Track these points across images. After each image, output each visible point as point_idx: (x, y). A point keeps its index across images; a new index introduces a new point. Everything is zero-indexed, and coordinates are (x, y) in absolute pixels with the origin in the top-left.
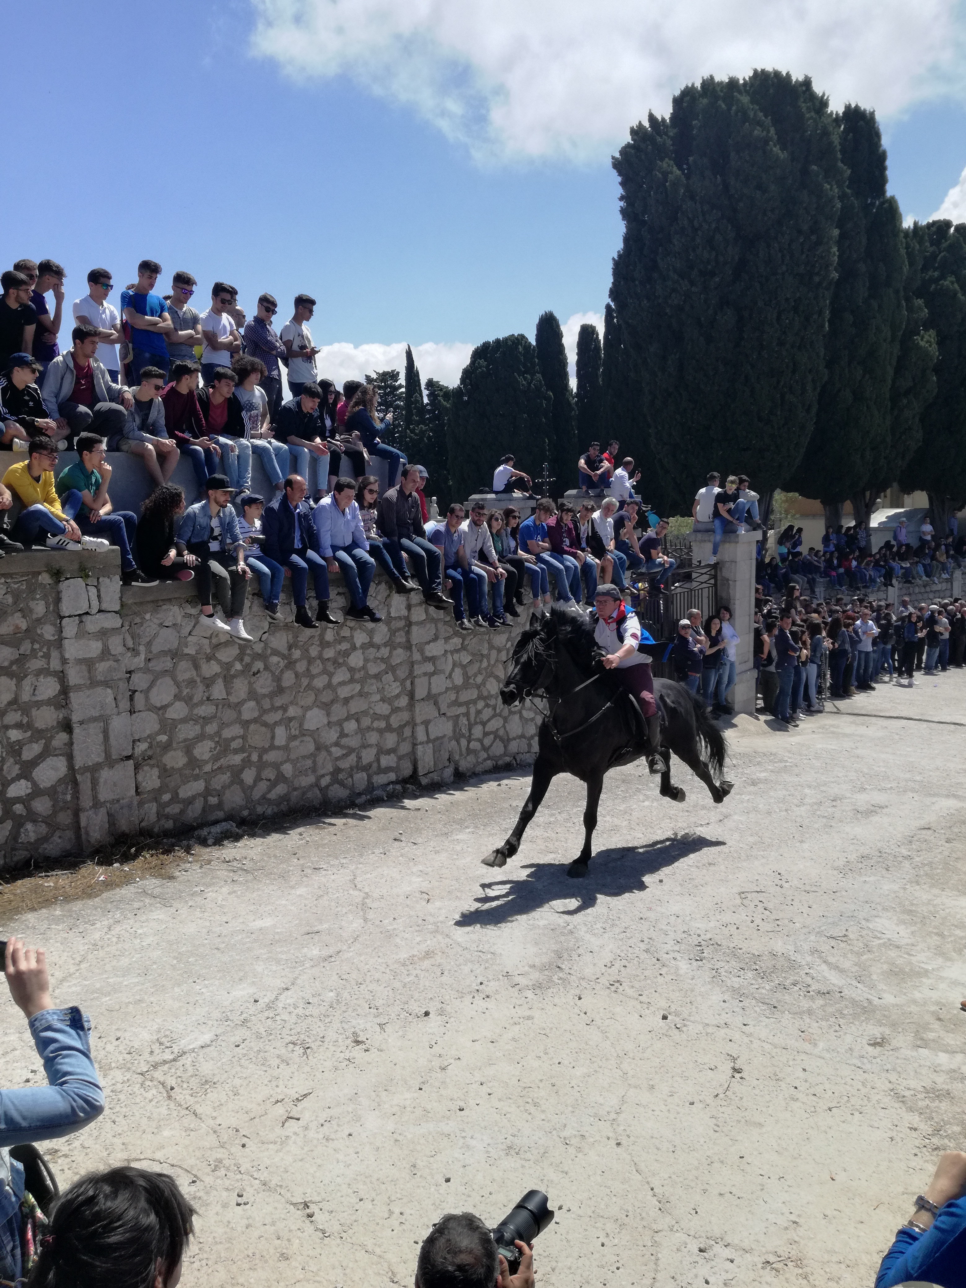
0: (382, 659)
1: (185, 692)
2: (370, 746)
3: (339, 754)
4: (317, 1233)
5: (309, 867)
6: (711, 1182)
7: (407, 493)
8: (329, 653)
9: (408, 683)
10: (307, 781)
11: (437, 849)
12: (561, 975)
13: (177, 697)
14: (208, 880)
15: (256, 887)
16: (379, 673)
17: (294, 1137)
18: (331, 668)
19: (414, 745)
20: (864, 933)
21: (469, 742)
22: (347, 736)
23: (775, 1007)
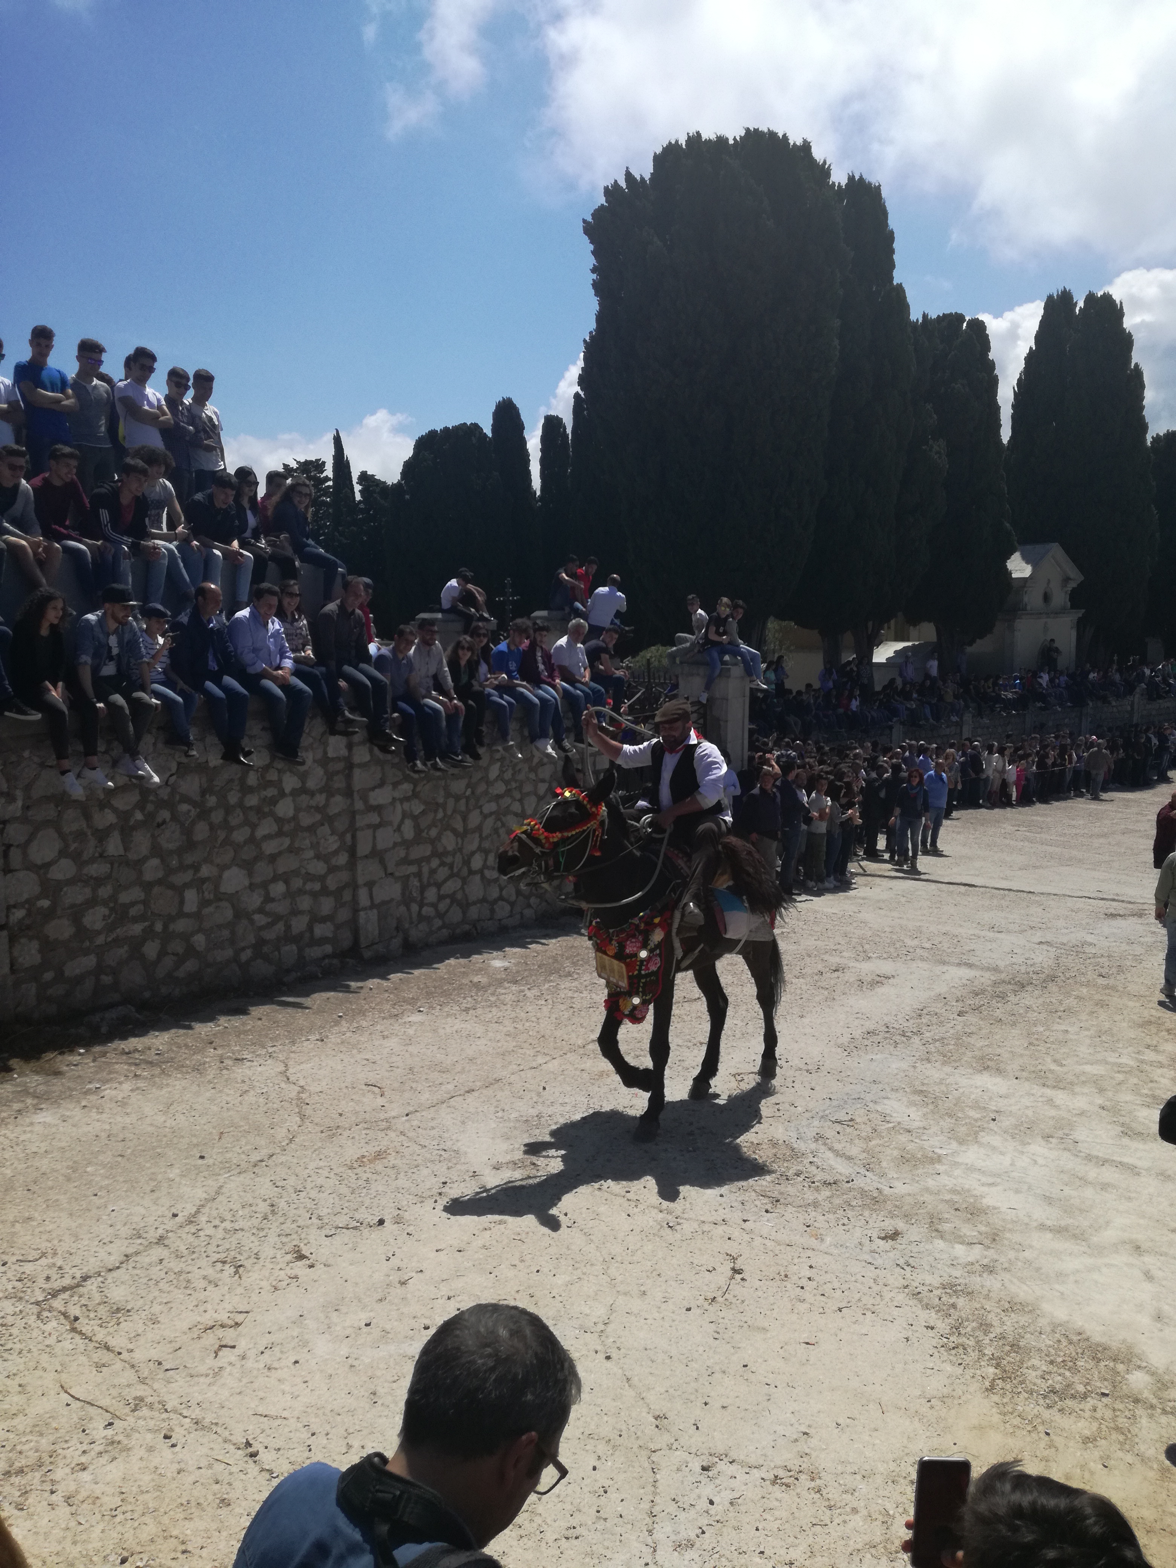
0: (318, 809)
1: (73, 846)
2: (301, 913)
3: (263, 923)
4: (263, 1473)
5: (229, 1058)
6: (712, 1394)
7: (350, 610)
8: (252, 800)
9: (348, 837)
10: (225, 954)
11: (385, 1033)
13: (63, 853)
14: (104, 1075)
15: (165, 1082)
16: (313, 825)
17: (229, 1369)
18: (254, 819)
19: (356, 911)
20: (871, 1116)
21: (421, 907)
22: (273, 900)
23: (778, 1201)
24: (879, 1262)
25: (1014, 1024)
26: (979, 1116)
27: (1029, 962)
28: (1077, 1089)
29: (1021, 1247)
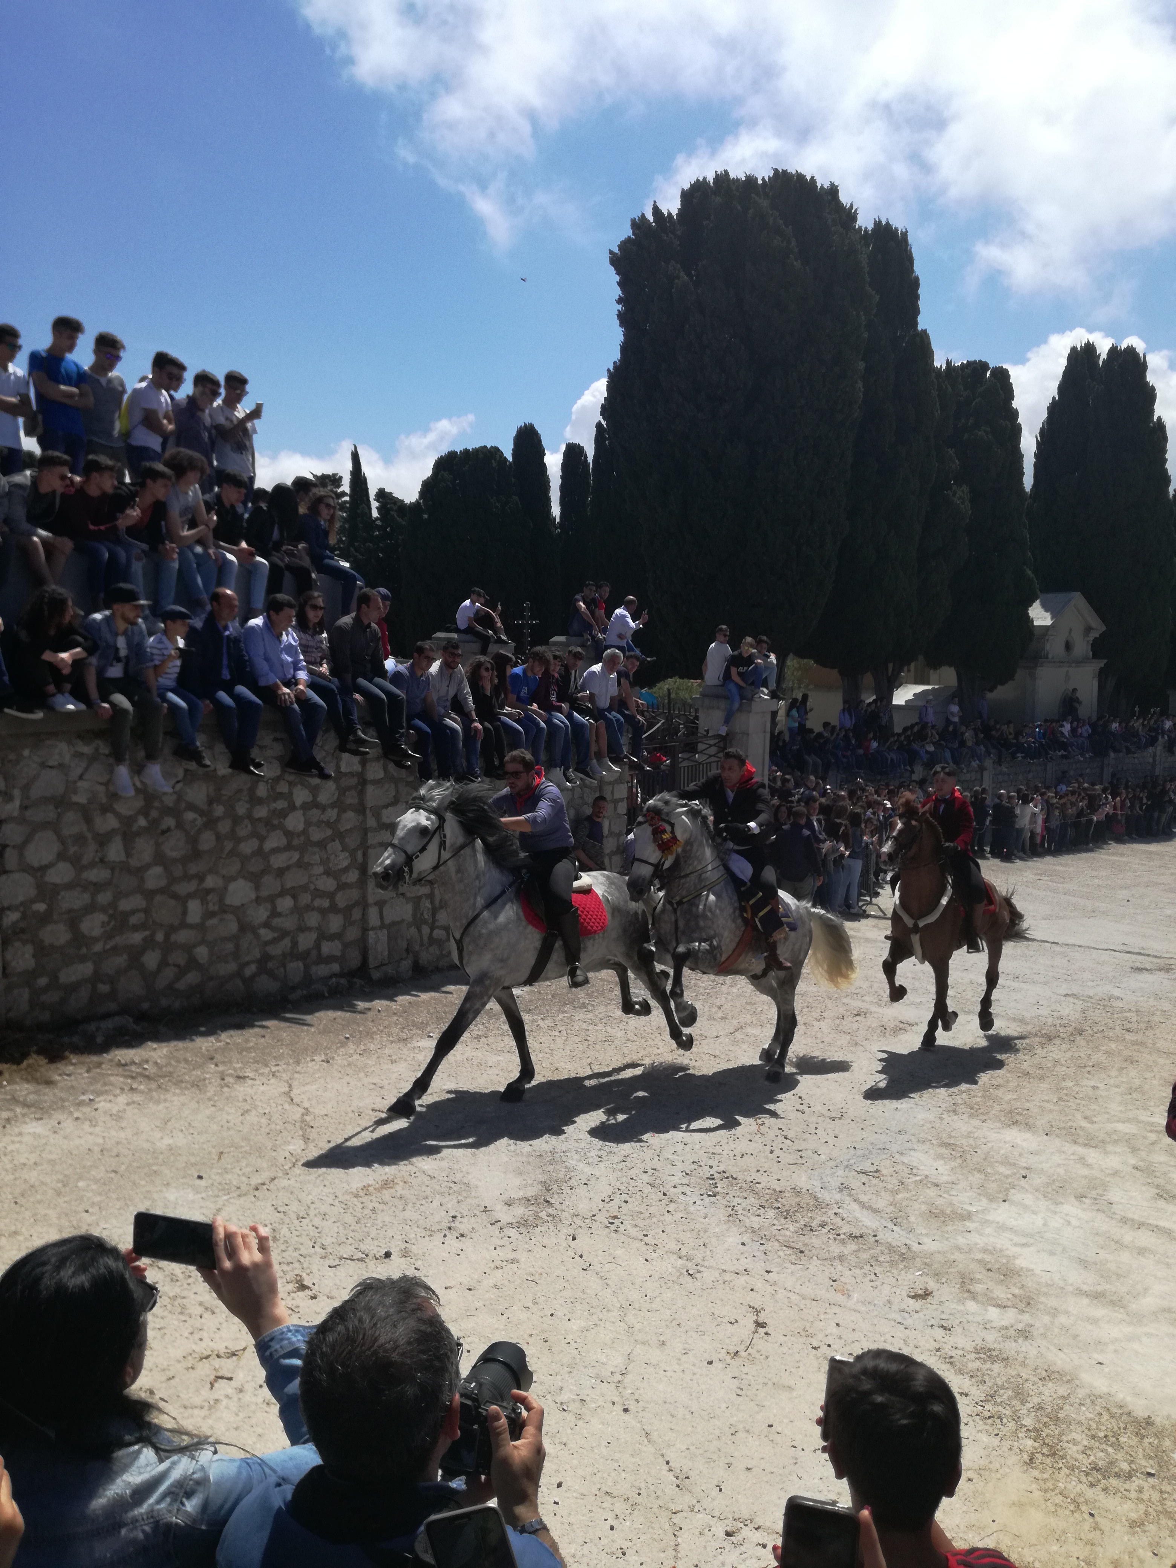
0: (328, 824)
1: (72, 850)
2: (309, 929)
3: (269, 938)
5: (231, 1075)
6: (736, 1454)
7: (366, 623)
8: (261, 812)
9: (359, 855)
10: (228, 968)
11: (394, 1058)
12: (550, 1211)
13: (61, 856)
14: (98, 1086)
15: (162, 1097)
16: (324, 840)
17: (225, 1402)
18: (263, 831)
19: (365, 930)
20: (899, 1167)
21: (432, 930)
22: (280, 915)
23: (802, 1252)
24: (909, 1322)
25: (1042, 1078)
26: (1008, 1172)
27: (1055, 1014)
28: (1109, 1148)
29: (1055, 1313)
